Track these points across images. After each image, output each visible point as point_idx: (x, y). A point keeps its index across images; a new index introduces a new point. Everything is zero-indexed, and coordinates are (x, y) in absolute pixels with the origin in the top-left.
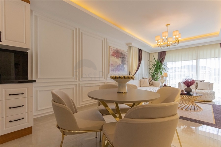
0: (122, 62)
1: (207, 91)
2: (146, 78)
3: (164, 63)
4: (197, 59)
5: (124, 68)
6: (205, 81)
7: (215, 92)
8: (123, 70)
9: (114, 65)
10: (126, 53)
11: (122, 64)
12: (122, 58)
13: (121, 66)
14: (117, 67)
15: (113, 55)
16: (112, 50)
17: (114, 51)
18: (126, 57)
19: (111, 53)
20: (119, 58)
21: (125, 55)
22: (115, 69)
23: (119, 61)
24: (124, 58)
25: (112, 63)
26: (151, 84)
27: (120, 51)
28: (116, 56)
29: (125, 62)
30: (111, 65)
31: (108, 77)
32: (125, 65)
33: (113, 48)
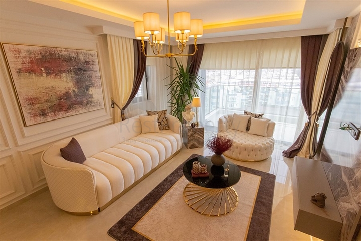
5: (91, 96)
6: (263, 117)
8: (88, 103)
9: (45, 98)
10: (90, 57)
11: (78, 88)
12: (76, 73)
13: (76, 96)
14: (59, 100)
15: (30, 71)
16: (23, 54)
17: (32, 56)
18: (91, 66)
19: (20, 66)
20: (64, 74)
21: (86, 62)
22: (49, 108)
23: (64, 83)
24: (84, 71)
25: (32, 94)
26: (165, 125)
27: (64, 53)
28: (44, 71)
29: (91, 81)
30: (28, 100)
31: (23, 136)
32: (90, 89)
33: (26, 48)
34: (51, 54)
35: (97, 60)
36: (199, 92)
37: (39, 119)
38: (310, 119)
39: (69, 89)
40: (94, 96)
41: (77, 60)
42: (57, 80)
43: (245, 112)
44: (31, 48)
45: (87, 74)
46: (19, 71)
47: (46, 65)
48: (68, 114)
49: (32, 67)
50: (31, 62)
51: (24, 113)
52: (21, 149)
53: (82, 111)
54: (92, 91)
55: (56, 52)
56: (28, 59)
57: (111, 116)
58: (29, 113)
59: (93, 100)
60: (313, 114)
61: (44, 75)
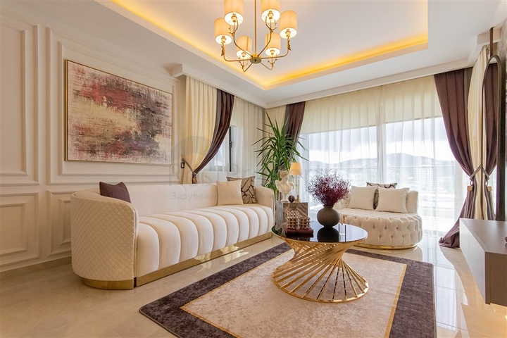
0: (144, 124)
1: (397, 217)
2: (236, 179)
3: (300, 136)
4: (379, 123)
5: (157, 145)
6: (397, 187)
7: (420, 220)
8: (151, 152)
9: (100, 132)
10: (163, 99)
11: (142, 131)
12: (143, 112)
13: (138, 139)
14: (116, 138)
15: (90, 96)
16: (87, 76)
17: (96, 81)
18: (162, 110)
19: (79, 88)
20: (128, 109)
21: (157, 103)
22: (102, 145)
23: (127, 121)
24: (153, 112)
25: (85, 122)
26: (250, 196)
27: (134, 87)
28: (105, 101)
29: (159, 126)
30: (78, 128)
31: (60, 173)
32: (157, 136)
33: (93, 71)
34: (118, 84)
35: (170, 104)
36: (300, 160)
37: (86, 156)
38: (473, 179)
39: (131, 129)
40: (160, 145)
41: (147, 99)
42: (118, 114)
43: (368, 184)
44: (97, 73)
45: (156, 116)
46: (77, 93)
47: (109, 94)
48: (123, 159)
49: (94, 93)
50: (93, 87)
51: (69, 143)
52: (52, 189)
53: (141, 160)
54: (158, 138)
55: (125, 84)
56: (91, 83)
57: (178, 178)
58: (76, 144)
59: (158, 150)
60: (477, 171)
61: (105, 105)
